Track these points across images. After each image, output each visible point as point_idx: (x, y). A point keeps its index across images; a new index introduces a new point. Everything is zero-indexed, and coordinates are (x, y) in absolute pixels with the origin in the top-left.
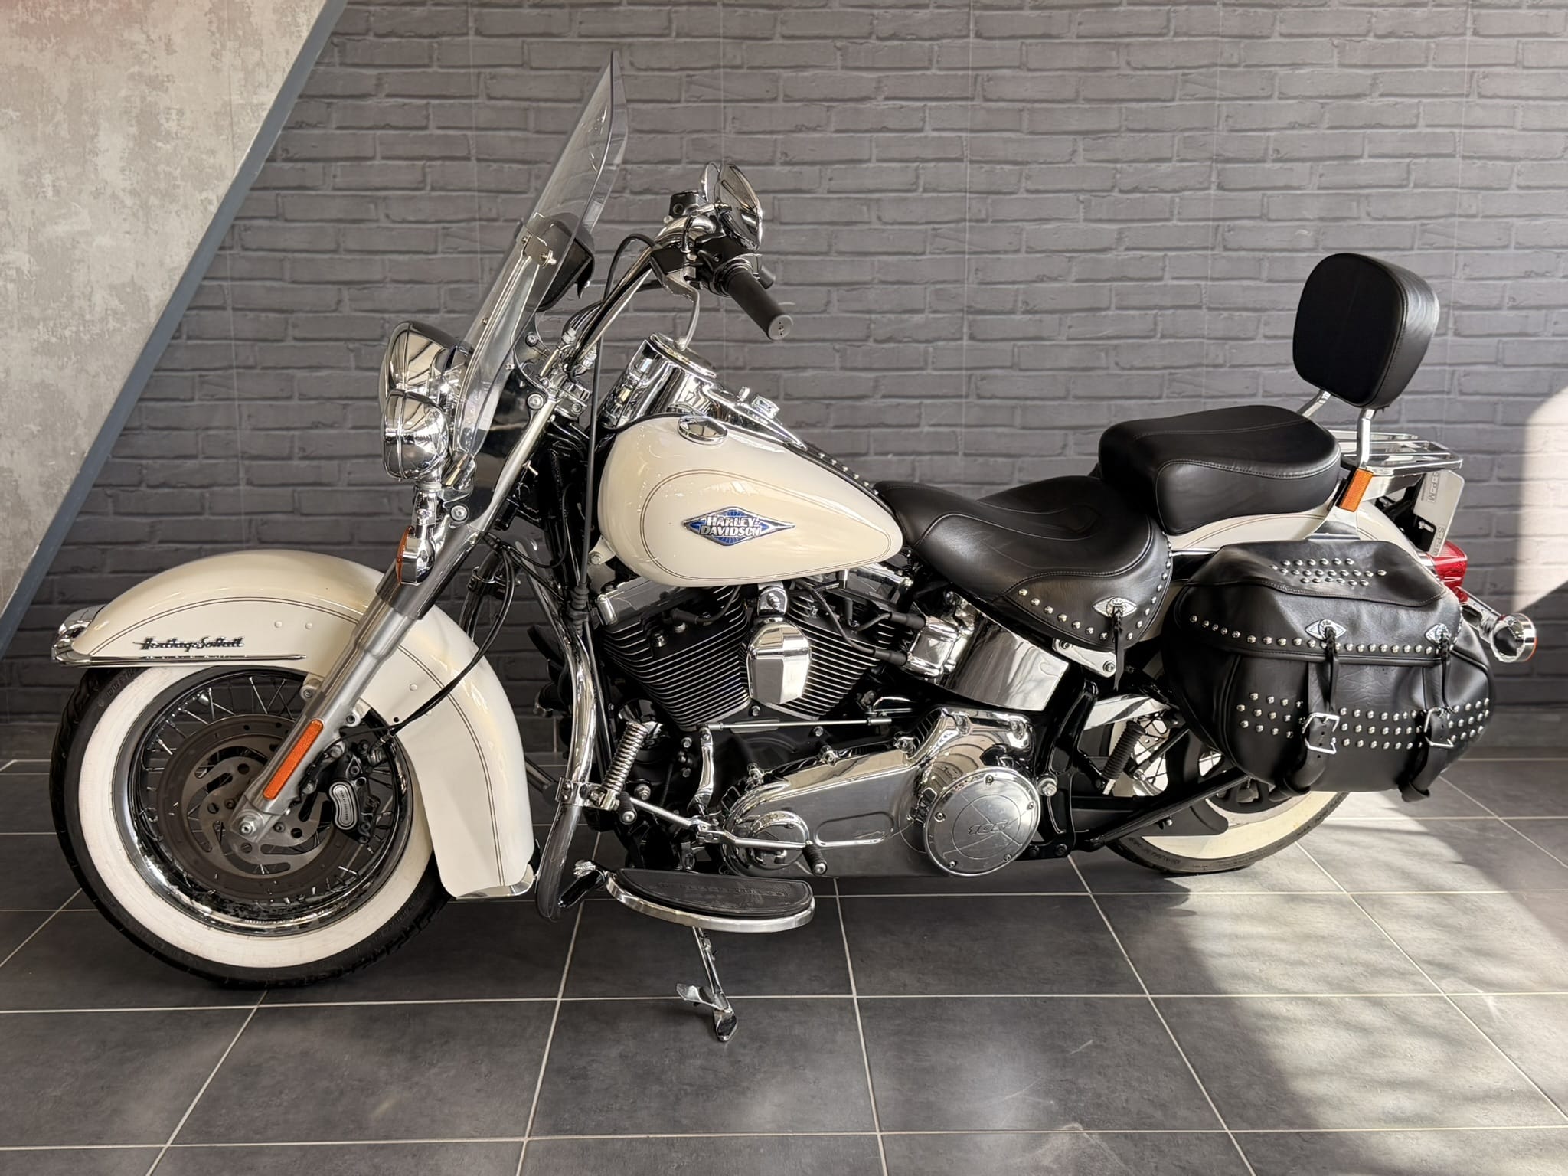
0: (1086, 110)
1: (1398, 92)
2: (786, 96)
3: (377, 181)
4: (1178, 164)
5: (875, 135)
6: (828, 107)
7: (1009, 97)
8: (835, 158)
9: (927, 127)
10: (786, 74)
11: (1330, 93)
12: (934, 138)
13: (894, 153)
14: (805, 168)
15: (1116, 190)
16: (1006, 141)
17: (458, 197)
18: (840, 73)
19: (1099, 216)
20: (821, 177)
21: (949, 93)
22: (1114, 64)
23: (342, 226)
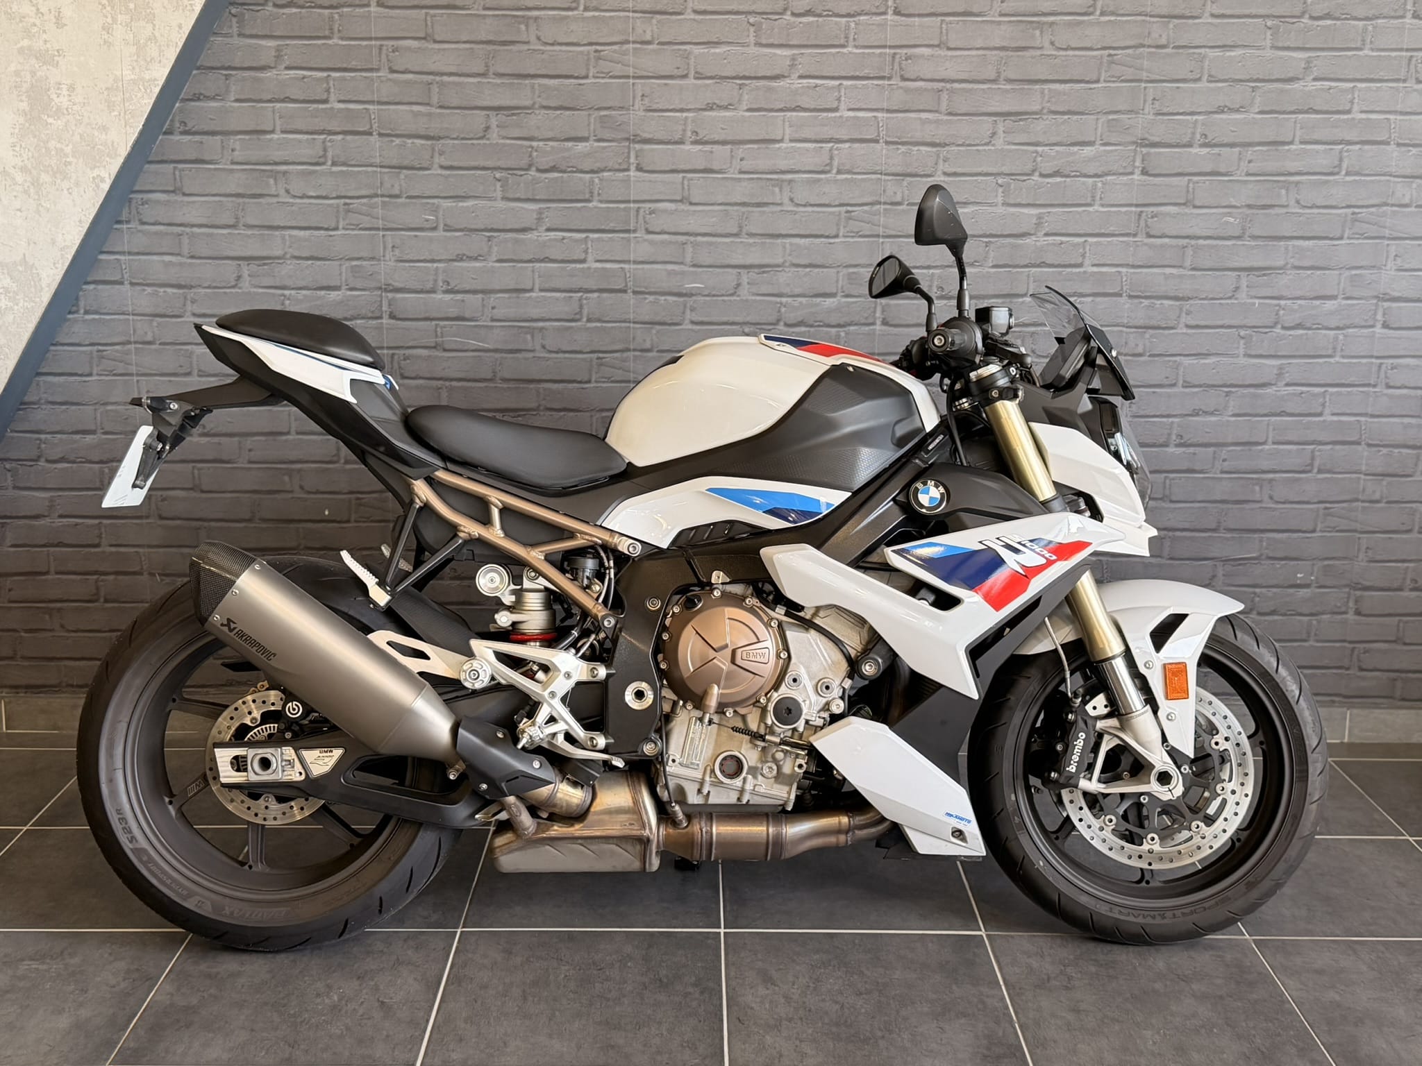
0: (1007, 91)
1: (1332, 76)
2: (696, 73)
3: (277, 155)
4: (1103, 148)
5: (789, 114)
6: (740, 85)
7: (926, 77)
8: (748, 138)
9: (843, 106)
10: (697, 50)
11: (1261, 77)
12: (848, 118)
13: (807, 133)
14: (716, 147)
15: (1037, 174)
16: (924, 122)
17: (359, 172)
18: (753, 50)
19: (1018, 201)
20: (732, 157)
21: (865, 72)
22: (1038, 44)
23: (241, 200)
